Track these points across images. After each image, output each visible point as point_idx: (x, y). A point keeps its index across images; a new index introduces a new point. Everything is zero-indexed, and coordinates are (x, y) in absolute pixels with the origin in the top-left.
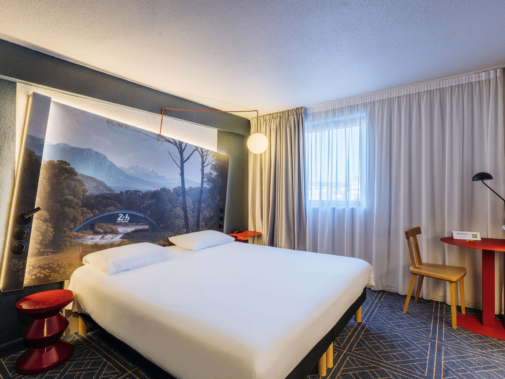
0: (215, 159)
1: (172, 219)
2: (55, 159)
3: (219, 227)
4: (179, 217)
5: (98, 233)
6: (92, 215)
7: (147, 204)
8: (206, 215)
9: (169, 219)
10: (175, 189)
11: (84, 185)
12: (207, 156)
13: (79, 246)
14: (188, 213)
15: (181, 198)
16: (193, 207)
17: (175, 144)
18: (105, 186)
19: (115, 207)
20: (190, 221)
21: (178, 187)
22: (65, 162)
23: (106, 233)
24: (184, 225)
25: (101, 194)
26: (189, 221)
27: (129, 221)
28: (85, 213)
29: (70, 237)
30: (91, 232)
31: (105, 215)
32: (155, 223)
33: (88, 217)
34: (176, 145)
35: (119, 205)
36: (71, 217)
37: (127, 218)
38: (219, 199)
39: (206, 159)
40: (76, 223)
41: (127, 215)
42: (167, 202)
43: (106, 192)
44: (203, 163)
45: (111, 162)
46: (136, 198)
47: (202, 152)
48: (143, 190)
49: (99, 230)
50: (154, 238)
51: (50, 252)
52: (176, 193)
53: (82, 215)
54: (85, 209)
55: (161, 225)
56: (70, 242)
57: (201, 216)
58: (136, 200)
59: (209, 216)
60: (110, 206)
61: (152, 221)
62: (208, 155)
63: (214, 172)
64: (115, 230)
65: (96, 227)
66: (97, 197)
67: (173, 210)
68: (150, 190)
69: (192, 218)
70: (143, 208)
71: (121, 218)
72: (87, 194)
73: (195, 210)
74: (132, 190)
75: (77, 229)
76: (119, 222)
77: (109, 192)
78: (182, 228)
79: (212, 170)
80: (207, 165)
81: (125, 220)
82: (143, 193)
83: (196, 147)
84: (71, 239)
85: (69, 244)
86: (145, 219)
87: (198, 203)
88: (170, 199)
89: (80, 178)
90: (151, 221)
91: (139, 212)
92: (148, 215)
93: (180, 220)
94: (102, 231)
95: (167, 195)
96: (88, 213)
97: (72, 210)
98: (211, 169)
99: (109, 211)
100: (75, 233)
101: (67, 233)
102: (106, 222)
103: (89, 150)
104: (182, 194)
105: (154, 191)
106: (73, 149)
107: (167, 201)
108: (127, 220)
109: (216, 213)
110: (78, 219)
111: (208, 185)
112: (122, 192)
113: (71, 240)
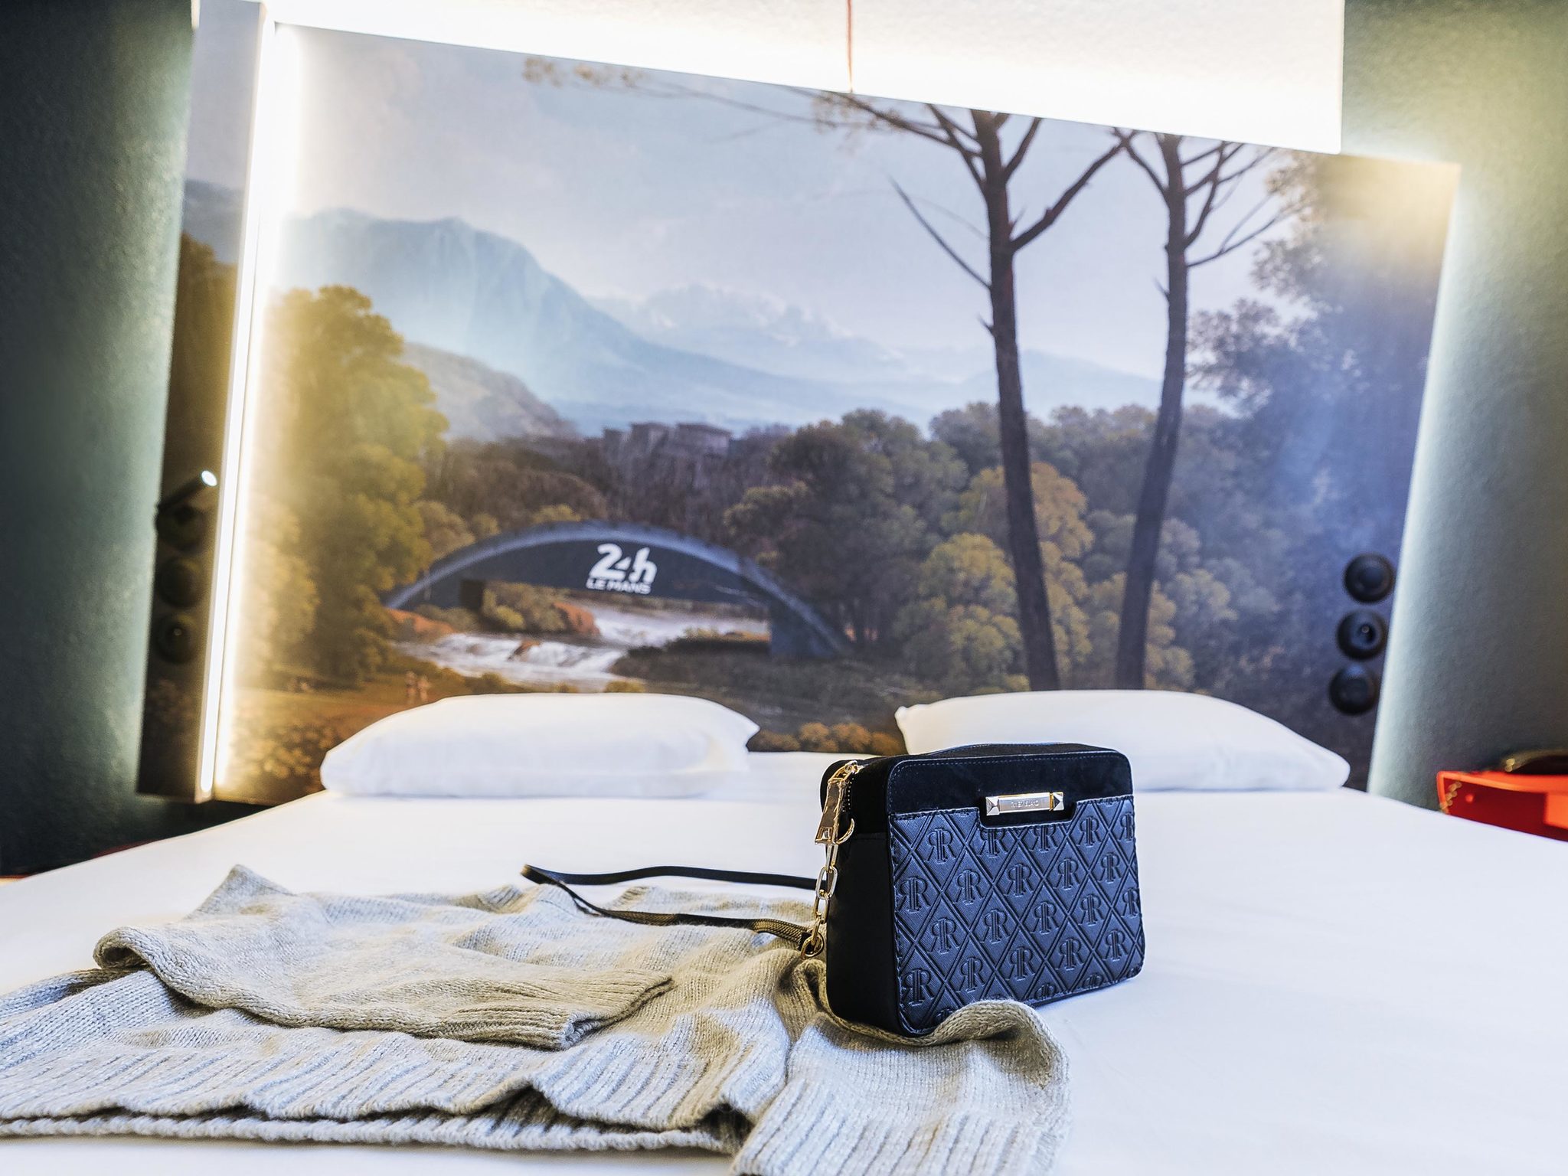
0: (1303, 199)
1: (925, 605)
2: (315, 282)
3: (1326, 703)
4: (974, 594)
5: (495, 627)
6: (469, 539)
7: (756, 502)
8: (1202, 605)
9: (905, 602)
10: (946, 423)
11: (432, 397)
12: (1222, 190)
13: (419, 673)
14: (1048, 577)
15: (993, 477)
16: (1089, 537)
17: (943, 134)
18: (527, 402)
19: (578, 505)
20: (1069, 632)
21: (971, 407)
22: (350, 295)
23: (534, 631)
24: (1020, 648)
25: (512, 441)
26: (1059, 633)
27: (653, 585)
28: (440, 526)
29: (381, 630)
30: (467, 618)
31: (532, 541)
32: (808, 616)
33: (452, 547)
34: (953, 143)
35: (597, 499)
36: (383, 540)
37: (644, 572)
38: (1335, 496)
39: (1207, 210)
40: (401, 572)
41: (643, 554)
42: (888, 496)
43: (530, 428)
44: (1178, 242)
45: (555, 281)
46: (691, 467)
47: (1174, 166)
48: (731, 421)
49: (503, 612)
50: (805, 695)
51: (307, 680)
52: (952, 443)
53: (426, 535)
54: (438, 508)
55: (850, 633)
56: (383, 652)
57: (1161, 605)
58: (694, 475)
59: (1231, 615)
60: (556, 501)
61: (793, 603)
62: (1229, 179)
63: (1292, 302)
64: (580, 622)
65: (490, 598)
66: (489, 453)
67: (931, 548)
68: (777, 426)
69: (1077, 614)
70: (735, 521)
71: (613, 567)
72: (448, 437)
73: (1107, 560)
74: (670, 420)
75: (405, 597)
76: (600, 585)
77: (547, 432)
78: (1004, 666)
79: (1262, 288)
80: (1221, 253)
81: (634, 577)
82: (731, 442)
83: (1116, 132)
84: (386, 636)
85: (378, 659)
86: (744, 583)
87: (1130, 519)
88: (909, 480)
89: (414, 363)
90: (783, 597)
91: (711, 543)
92: (764, 563)
93: (982, 612)
94: (516, 619)
95: (889, 454)
96: (452, 526)
97: (386, 508)
98: (1261, 275)
99: (551, 526)
100: (402, 616)
101: (371, 609)
102: (537, 579)
103: (447, 232)
104: (998, 454)
105: (800, 431)
106: (381, 228)
107: (889, 490)
108: (641, 580)
109: (1298, 597)
110: (409, 552)
111: (1227, 391)
112: (612, 435)
113: (383, 643)
